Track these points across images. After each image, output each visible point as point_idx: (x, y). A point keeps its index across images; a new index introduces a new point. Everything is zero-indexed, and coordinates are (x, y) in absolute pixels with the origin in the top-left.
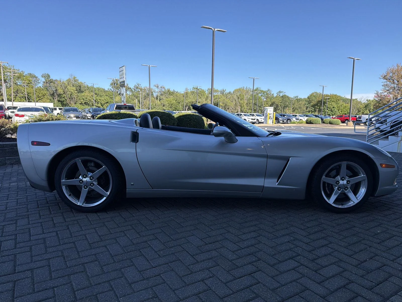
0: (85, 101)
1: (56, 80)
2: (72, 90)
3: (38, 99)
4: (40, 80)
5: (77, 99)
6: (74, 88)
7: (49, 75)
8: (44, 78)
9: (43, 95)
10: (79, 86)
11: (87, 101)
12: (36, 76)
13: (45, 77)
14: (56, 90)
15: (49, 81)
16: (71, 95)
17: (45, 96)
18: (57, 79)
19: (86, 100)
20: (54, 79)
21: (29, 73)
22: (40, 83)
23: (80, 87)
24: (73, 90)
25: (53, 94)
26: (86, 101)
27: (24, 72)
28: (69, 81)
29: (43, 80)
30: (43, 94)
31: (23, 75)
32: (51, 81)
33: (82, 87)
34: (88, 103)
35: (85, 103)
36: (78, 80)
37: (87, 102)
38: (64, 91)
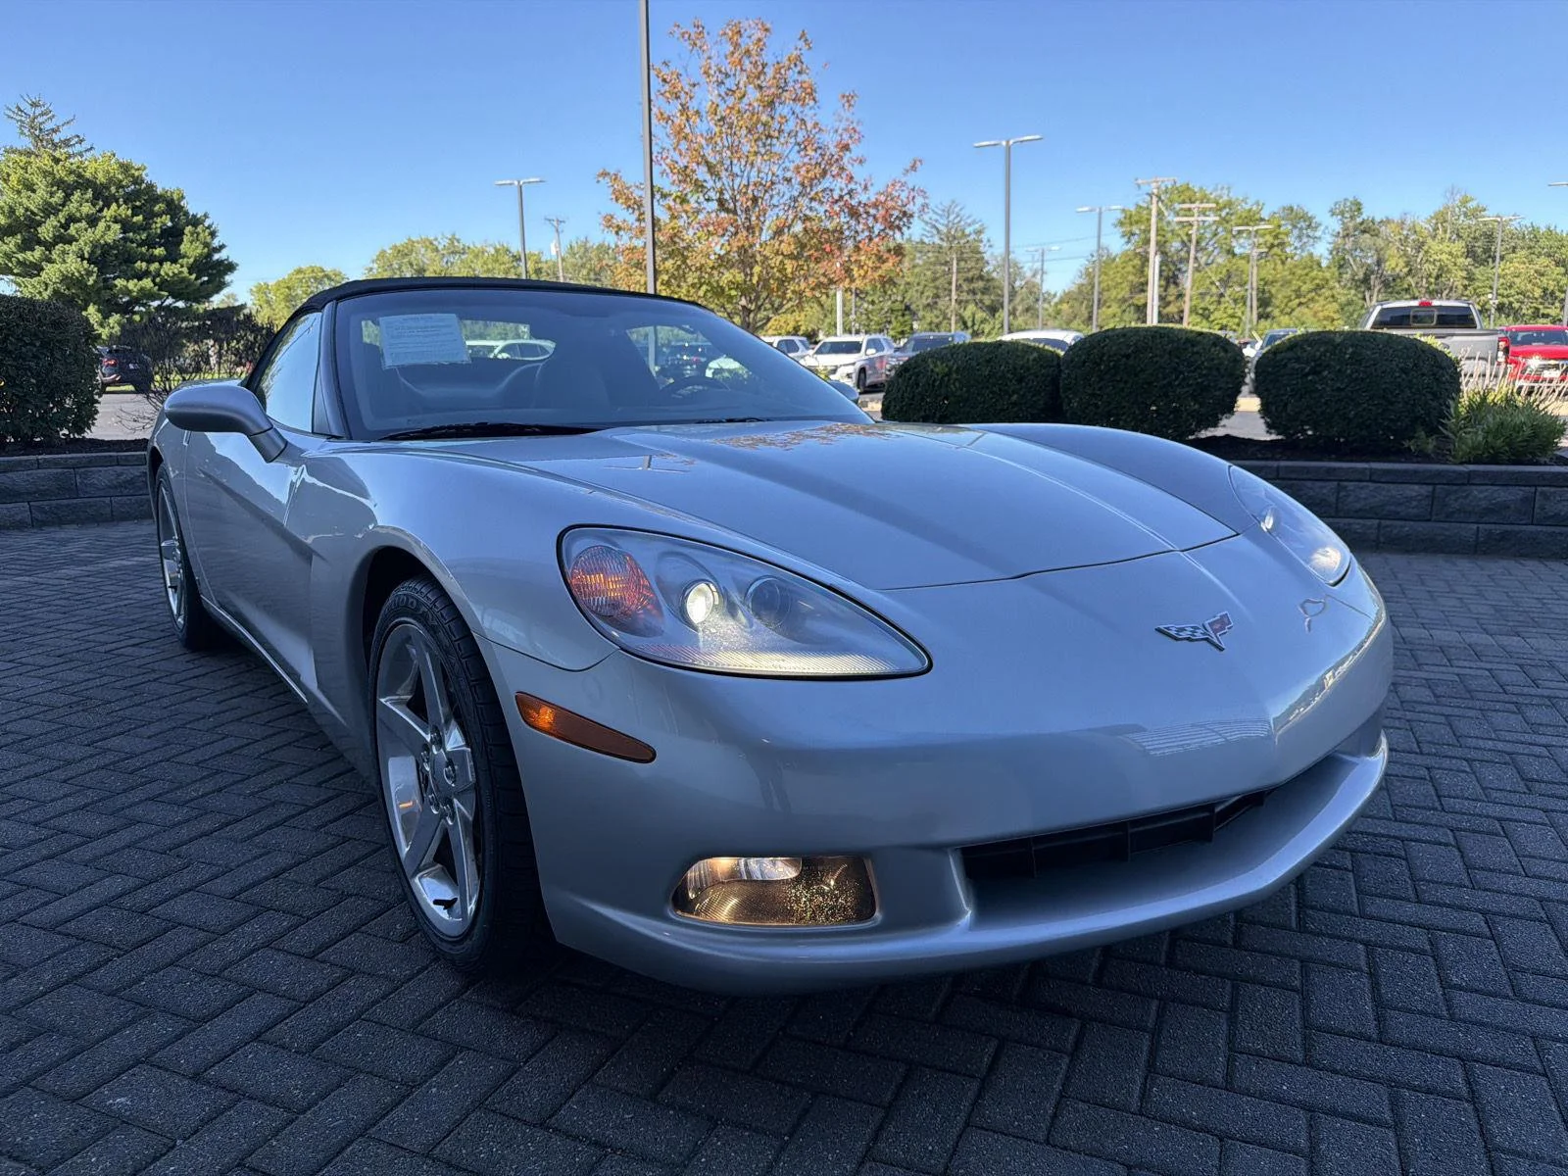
0: (1500, 299)
1: (1387, 222)
2: (1444, 257)
3: (1297, 301)
4: (1322, 228)
5: (1467, 292)
6: (1458, 247)
7: (1359, 204)
8: (1339, 217)
9: (1318, 285)
10: (1485, 234)
11: (1511, 299)
12: (1309, 215)
13: (1342, 213)
14: (1379, 263)
15: (1359, 228)
16: (1438, 277)
17: (1323, 290)
18: (1390, 218)
19: (1505, 293)
20: (1378, 219)
21: (1284, 208)
22: (1320, 238)
23: (1490, 237)
24: (1450, 254)
25: (1366, 280)
26: (1506, 300)
27: (1263, 204)
28: (1440, 219)
29: (1335, 225)
30: (1317, 281)
31: (1257, 216)
32: (1368, 229)
33: (1499, 237)
34: (1516, 305)
35: (1500, 308)
36: (1485, 210)
37: (1511, 303)
38: (1407, 264)
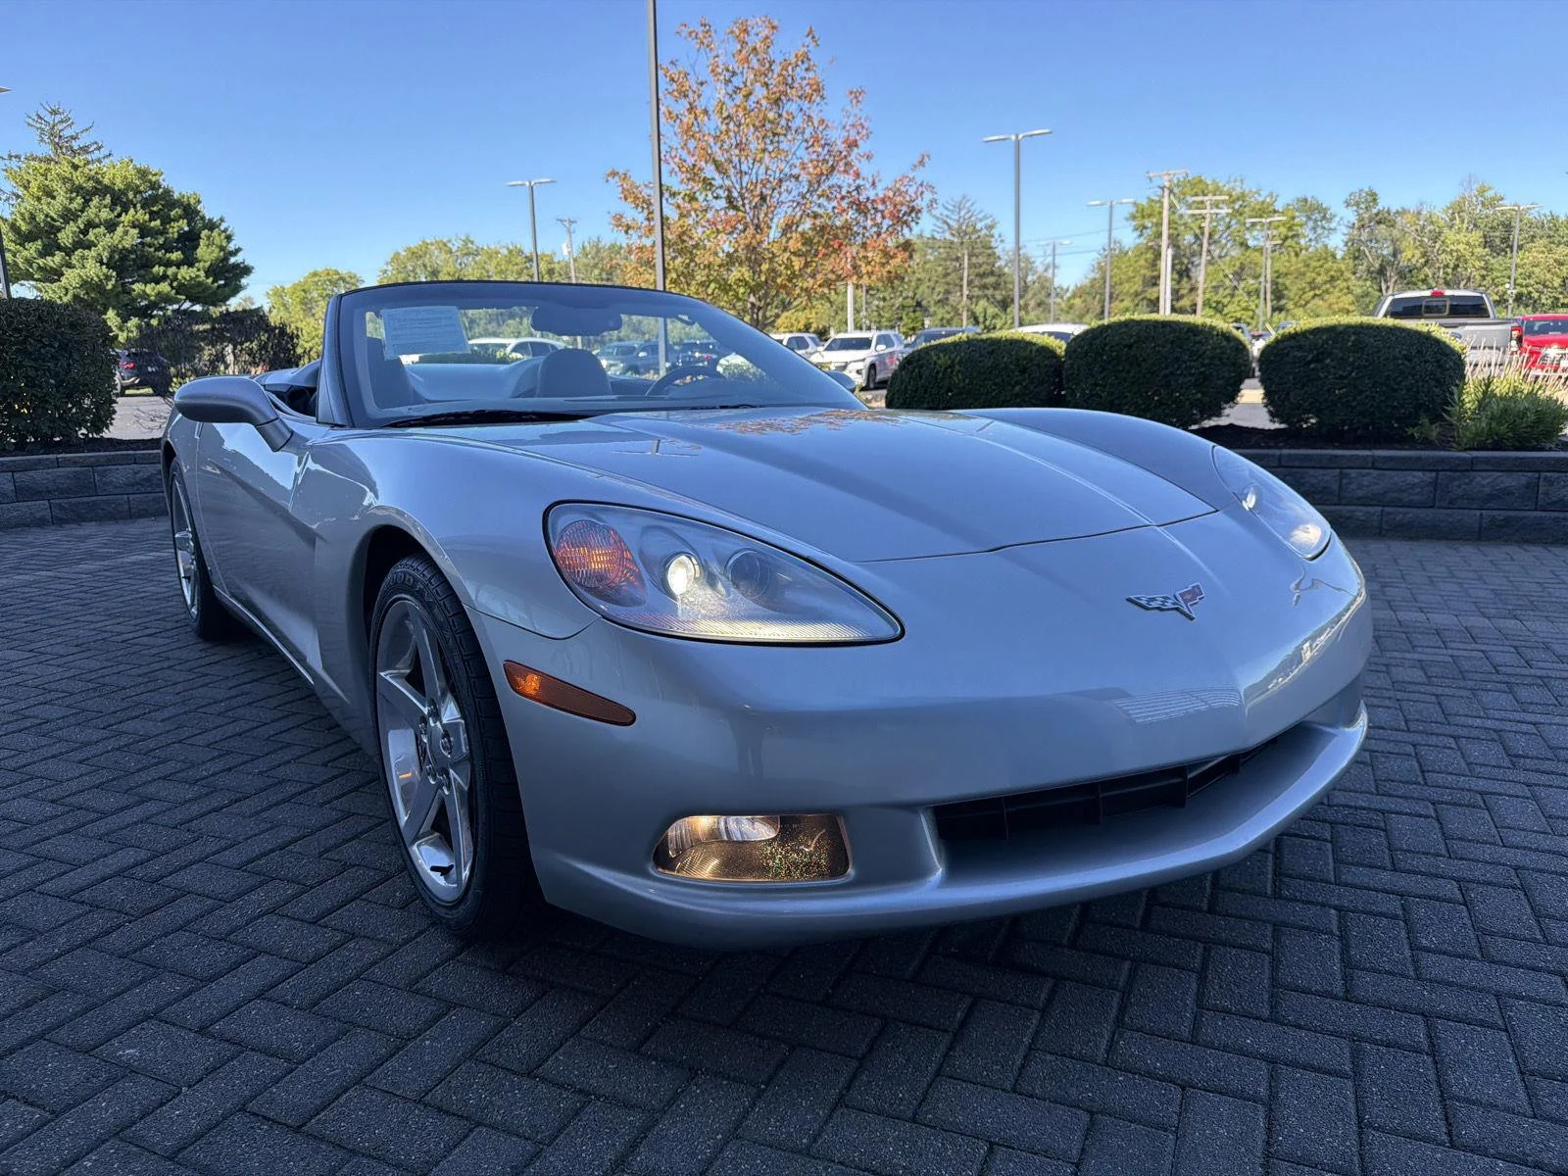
0: (1519, 289)
1: (1402, 213)
2: (1461, 247)
3: (1312, 293)
4: (1337, 219)
5: (1484, 283)
6: (1476, 237)
7: (1375, 194)
8: (1355, 208)
9: (1332, 277)
10: (1503, 224)
11: (1530, 289)
12: (1324, 206)
13: (1357, 204)
14: (1394, 255)
15: (1374, 218)
16: (1456, 267)
17: (1339, 282)
18: (1406, 208)
19: (1524, 283)
20: (1393, 210)
21: (1298, 200)
22: (1335, 229)
23: (1508, 227)
24: (1468, 243)
25: (1382, 271)
26: (1524, 290)
27: (1277, 196)
28: (1457, 209)
29: (1350, 215)
30: (1332, 273)
31: (1271, 209)
32: (1381, 219)
33: (1517, 225)
34: (1535, 295)
35: (1518, 298)
36: (1502, 199)
37: (1530, 293)
38: (1424, 255)
